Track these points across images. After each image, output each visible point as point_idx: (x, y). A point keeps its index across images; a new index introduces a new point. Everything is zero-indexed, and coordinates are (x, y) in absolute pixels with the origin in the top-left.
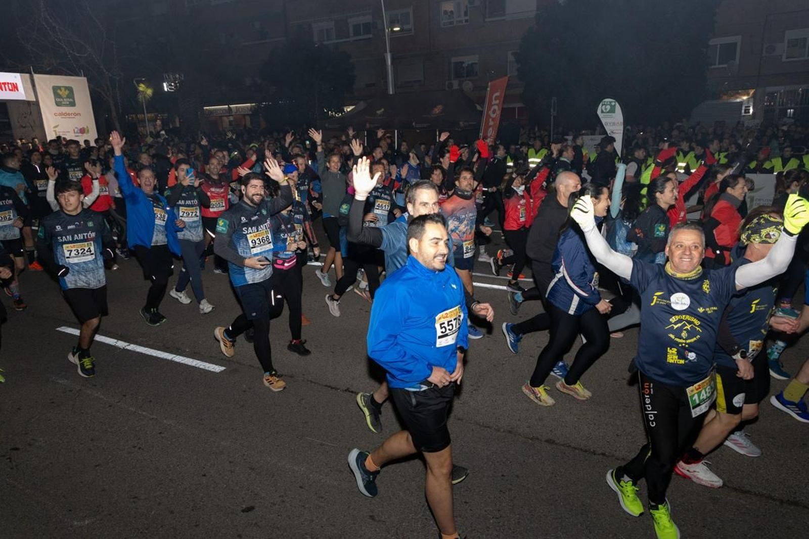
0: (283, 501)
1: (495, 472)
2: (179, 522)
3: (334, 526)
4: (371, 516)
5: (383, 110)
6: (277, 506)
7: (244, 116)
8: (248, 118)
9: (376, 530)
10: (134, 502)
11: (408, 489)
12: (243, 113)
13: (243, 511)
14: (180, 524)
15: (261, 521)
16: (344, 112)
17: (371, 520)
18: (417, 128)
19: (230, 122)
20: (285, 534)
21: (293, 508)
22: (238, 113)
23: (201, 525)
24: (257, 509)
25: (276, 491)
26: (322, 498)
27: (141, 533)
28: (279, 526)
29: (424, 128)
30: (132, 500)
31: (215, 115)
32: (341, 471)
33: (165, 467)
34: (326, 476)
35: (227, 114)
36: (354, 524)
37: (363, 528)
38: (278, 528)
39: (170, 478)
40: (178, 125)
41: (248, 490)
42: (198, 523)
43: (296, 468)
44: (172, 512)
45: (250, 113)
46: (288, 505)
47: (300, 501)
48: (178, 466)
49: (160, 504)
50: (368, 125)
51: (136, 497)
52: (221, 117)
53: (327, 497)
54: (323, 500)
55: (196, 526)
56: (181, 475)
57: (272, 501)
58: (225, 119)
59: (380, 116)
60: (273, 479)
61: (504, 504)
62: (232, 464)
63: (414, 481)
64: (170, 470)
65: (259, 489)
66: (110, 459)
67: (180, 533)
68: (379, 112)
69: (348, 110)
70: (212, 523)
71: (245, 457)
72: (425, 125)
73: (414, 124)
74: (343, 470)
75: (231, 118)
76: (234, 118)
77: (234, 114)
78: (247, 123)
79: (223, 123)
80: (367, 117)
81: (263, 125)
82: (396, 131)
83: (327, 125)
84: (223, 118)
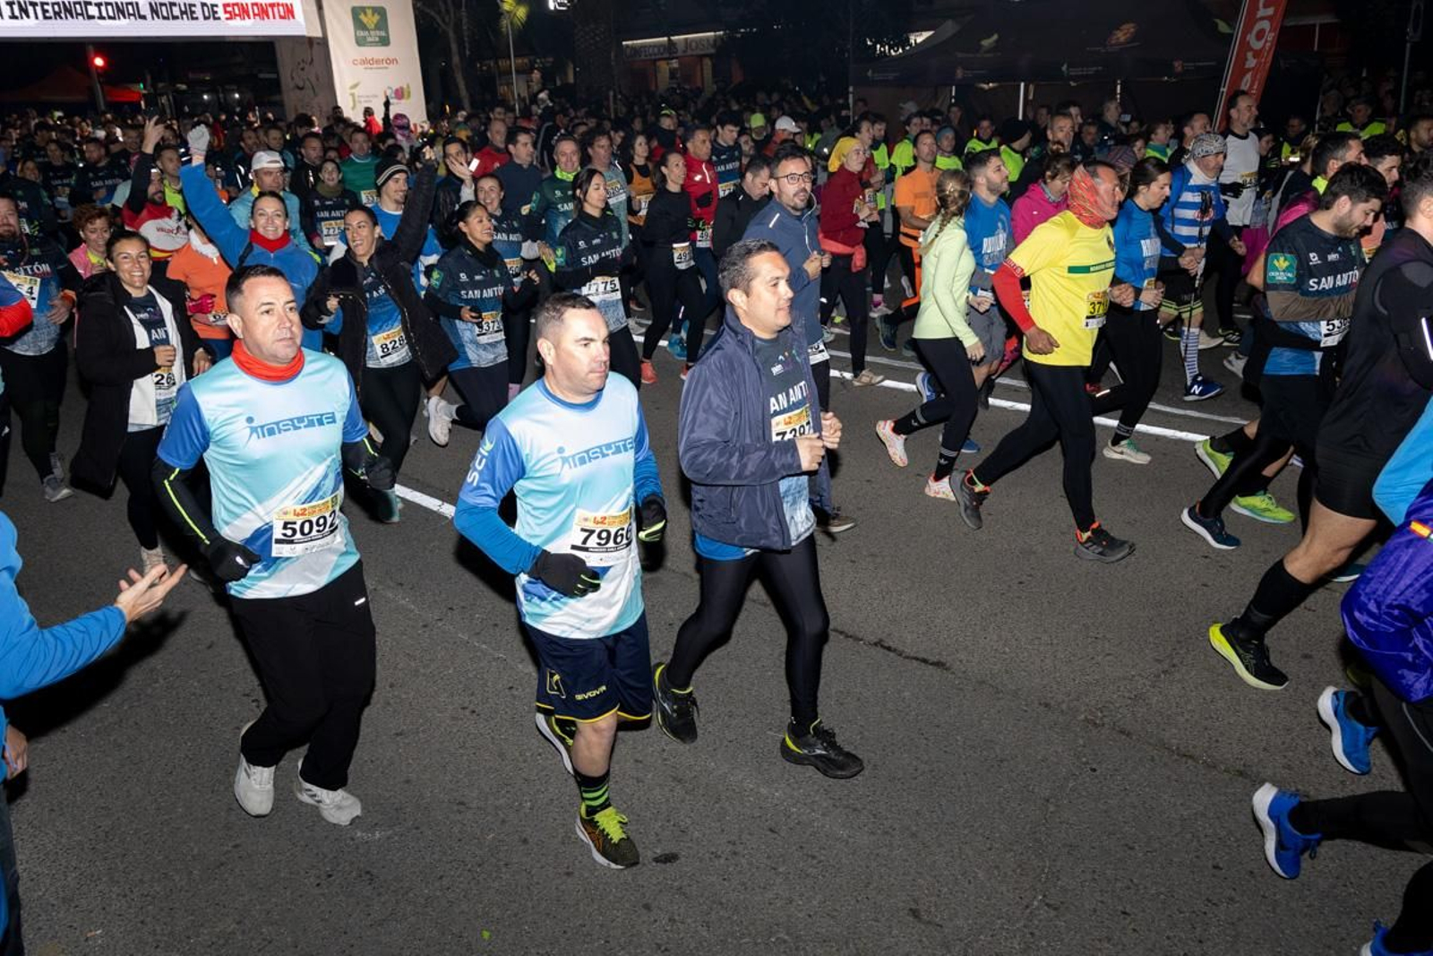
0: (735, 853)
1: (1197, 857)
2: (538, 862)
3: (833, 917)
4: (911, 910)
5: (995, 37)
6: (722, 861)
7: (701, 57)
8: (708, 63)
9: (920, 941)
10: (460, 812)
11: (997, 867)
12: (698, 52)
13: (657, 860)
14: (539, 865)
15: (690, 886)
16: (911, 45)
17: (911, 919)
18: (1074, 78)
19: (673, 73)
20: (735, 918)
21: (754, 870)
22: (689, 52)
23: (576, 874)
24: (683, 859)
25: (723, 831)
26: (814, 857)
27: (469, 870)
28: (724, 901)
29: (1087, 77)
30: (455, 808)
31: (643, 57)
32: (855, 810)
33: (517, 754)
34: (823, 815)
35: (666, 55)
36: (877, 921)
37: (895, 932)
38: (721, 904)
39: (524, 775)
40: (571, 79)
41: (669, 821)
42: (570, 870)
43: (763, 791)
44: (525, 841)
45: (712, 51)
46: (743, 861)
47: (769, 857)
48: (540, 755)
49: (503, 821)
50: (959, 73)
51: (462, 803)
52: (655, 60)
53: (823, 858)
54: (815, 862)
55: (568, 874)
56: (544, 773)
57: (714, 850)
58: (664, 68)
59: (988, 51)
60: (717, 805)
61: (1213, 930)
62: (641, 765)
63: (1011, 850)
64: (525, 761)
65: (688, 821)
66: (422, 725)
67: (538, 883)
68: (986, 43)
69: (919, 40)
70: (596, 874)
71: (665, 754)
72: (1092, 70)
73: (1064, 68)
74: (859, 806)
75: (675, 63)
76: (680, 64)
77: (680, 54)
78: (705, 72)
79: (659, 75)
80: (960, 55)
81: (738, 76)
82: (1022, 85)
83: (870, 73)
84: (658, 63)
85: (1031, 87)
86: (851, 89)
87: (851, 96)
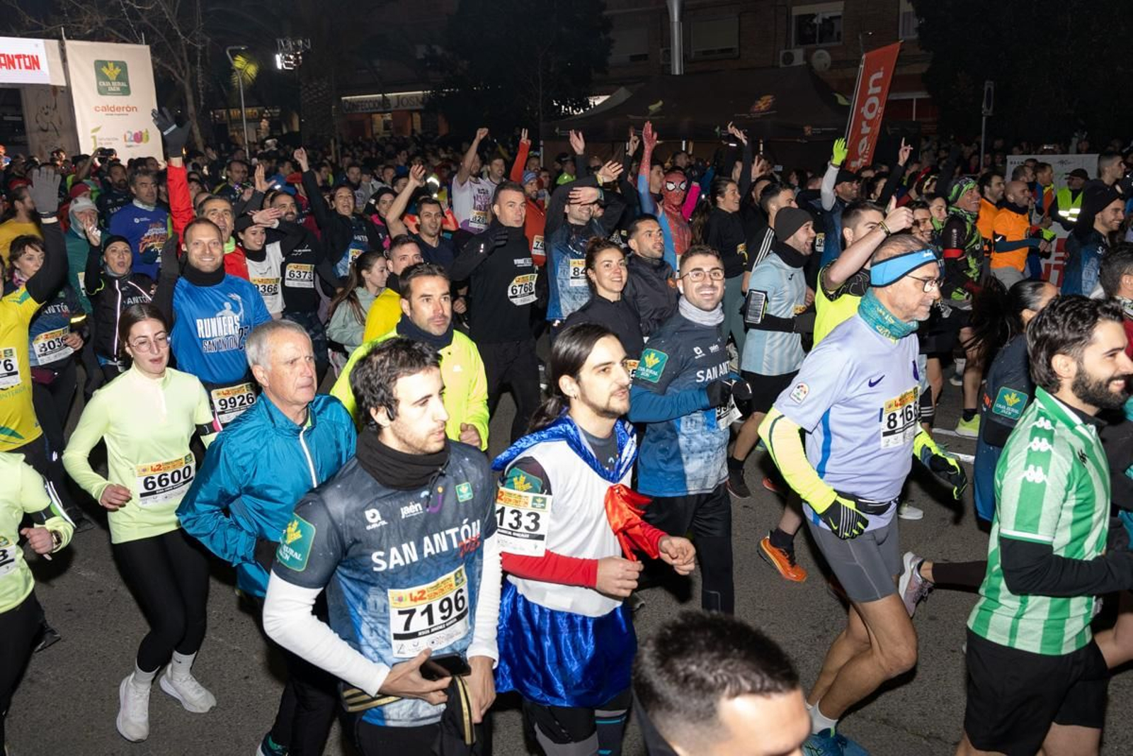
5: (660, 103)
7: (411, 112)
8: (417, 117)
12: (408, 108)
16: (590, 107)
19: (386, 125)
22: (401, 107)
31: (360, 111)
35: (381, 110)
40: (296, 128)
45: (421, 107)
52: (371, 114)
58: (378, 117)
59: (654, 114)
69: (597, 103)
73: (717, 130)
75: (388, 117)
76: (393, 117)
77: (392, 108)
78: (415, 125)
79: (374, 126)
80: (631, 117)
81: (444, 130)
82: (684, 142)
83: (557, 130)
84: (374, 116)
85: (691, 145)
86: (542, 143)
87: (542, 149)
